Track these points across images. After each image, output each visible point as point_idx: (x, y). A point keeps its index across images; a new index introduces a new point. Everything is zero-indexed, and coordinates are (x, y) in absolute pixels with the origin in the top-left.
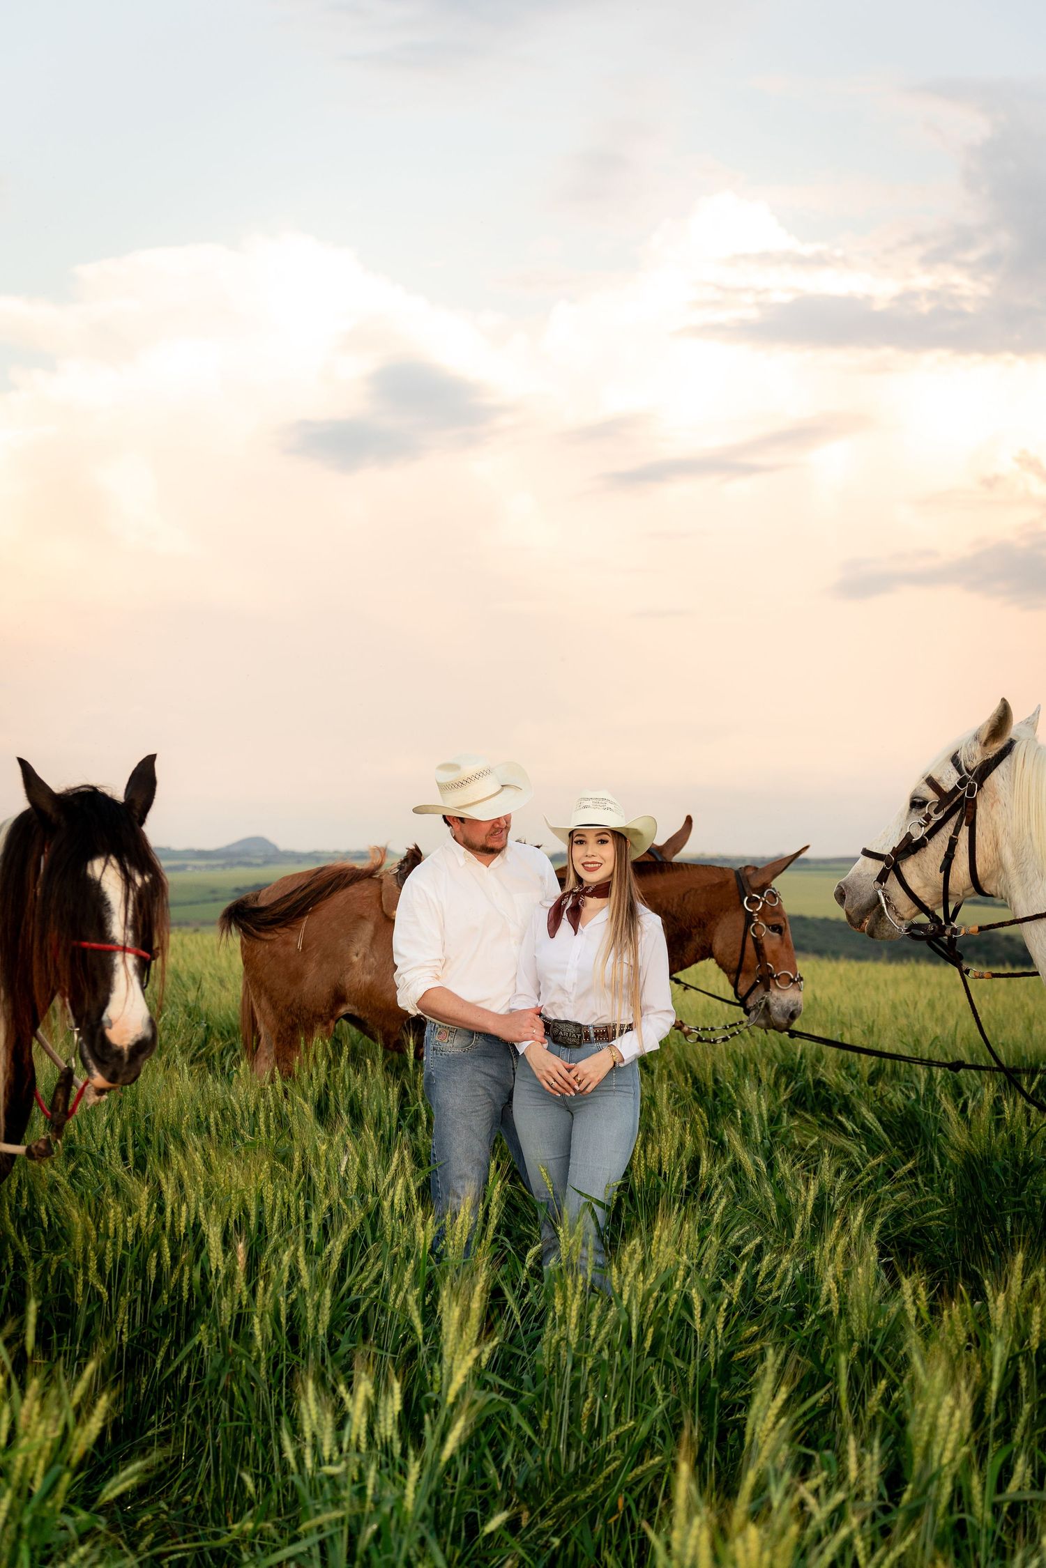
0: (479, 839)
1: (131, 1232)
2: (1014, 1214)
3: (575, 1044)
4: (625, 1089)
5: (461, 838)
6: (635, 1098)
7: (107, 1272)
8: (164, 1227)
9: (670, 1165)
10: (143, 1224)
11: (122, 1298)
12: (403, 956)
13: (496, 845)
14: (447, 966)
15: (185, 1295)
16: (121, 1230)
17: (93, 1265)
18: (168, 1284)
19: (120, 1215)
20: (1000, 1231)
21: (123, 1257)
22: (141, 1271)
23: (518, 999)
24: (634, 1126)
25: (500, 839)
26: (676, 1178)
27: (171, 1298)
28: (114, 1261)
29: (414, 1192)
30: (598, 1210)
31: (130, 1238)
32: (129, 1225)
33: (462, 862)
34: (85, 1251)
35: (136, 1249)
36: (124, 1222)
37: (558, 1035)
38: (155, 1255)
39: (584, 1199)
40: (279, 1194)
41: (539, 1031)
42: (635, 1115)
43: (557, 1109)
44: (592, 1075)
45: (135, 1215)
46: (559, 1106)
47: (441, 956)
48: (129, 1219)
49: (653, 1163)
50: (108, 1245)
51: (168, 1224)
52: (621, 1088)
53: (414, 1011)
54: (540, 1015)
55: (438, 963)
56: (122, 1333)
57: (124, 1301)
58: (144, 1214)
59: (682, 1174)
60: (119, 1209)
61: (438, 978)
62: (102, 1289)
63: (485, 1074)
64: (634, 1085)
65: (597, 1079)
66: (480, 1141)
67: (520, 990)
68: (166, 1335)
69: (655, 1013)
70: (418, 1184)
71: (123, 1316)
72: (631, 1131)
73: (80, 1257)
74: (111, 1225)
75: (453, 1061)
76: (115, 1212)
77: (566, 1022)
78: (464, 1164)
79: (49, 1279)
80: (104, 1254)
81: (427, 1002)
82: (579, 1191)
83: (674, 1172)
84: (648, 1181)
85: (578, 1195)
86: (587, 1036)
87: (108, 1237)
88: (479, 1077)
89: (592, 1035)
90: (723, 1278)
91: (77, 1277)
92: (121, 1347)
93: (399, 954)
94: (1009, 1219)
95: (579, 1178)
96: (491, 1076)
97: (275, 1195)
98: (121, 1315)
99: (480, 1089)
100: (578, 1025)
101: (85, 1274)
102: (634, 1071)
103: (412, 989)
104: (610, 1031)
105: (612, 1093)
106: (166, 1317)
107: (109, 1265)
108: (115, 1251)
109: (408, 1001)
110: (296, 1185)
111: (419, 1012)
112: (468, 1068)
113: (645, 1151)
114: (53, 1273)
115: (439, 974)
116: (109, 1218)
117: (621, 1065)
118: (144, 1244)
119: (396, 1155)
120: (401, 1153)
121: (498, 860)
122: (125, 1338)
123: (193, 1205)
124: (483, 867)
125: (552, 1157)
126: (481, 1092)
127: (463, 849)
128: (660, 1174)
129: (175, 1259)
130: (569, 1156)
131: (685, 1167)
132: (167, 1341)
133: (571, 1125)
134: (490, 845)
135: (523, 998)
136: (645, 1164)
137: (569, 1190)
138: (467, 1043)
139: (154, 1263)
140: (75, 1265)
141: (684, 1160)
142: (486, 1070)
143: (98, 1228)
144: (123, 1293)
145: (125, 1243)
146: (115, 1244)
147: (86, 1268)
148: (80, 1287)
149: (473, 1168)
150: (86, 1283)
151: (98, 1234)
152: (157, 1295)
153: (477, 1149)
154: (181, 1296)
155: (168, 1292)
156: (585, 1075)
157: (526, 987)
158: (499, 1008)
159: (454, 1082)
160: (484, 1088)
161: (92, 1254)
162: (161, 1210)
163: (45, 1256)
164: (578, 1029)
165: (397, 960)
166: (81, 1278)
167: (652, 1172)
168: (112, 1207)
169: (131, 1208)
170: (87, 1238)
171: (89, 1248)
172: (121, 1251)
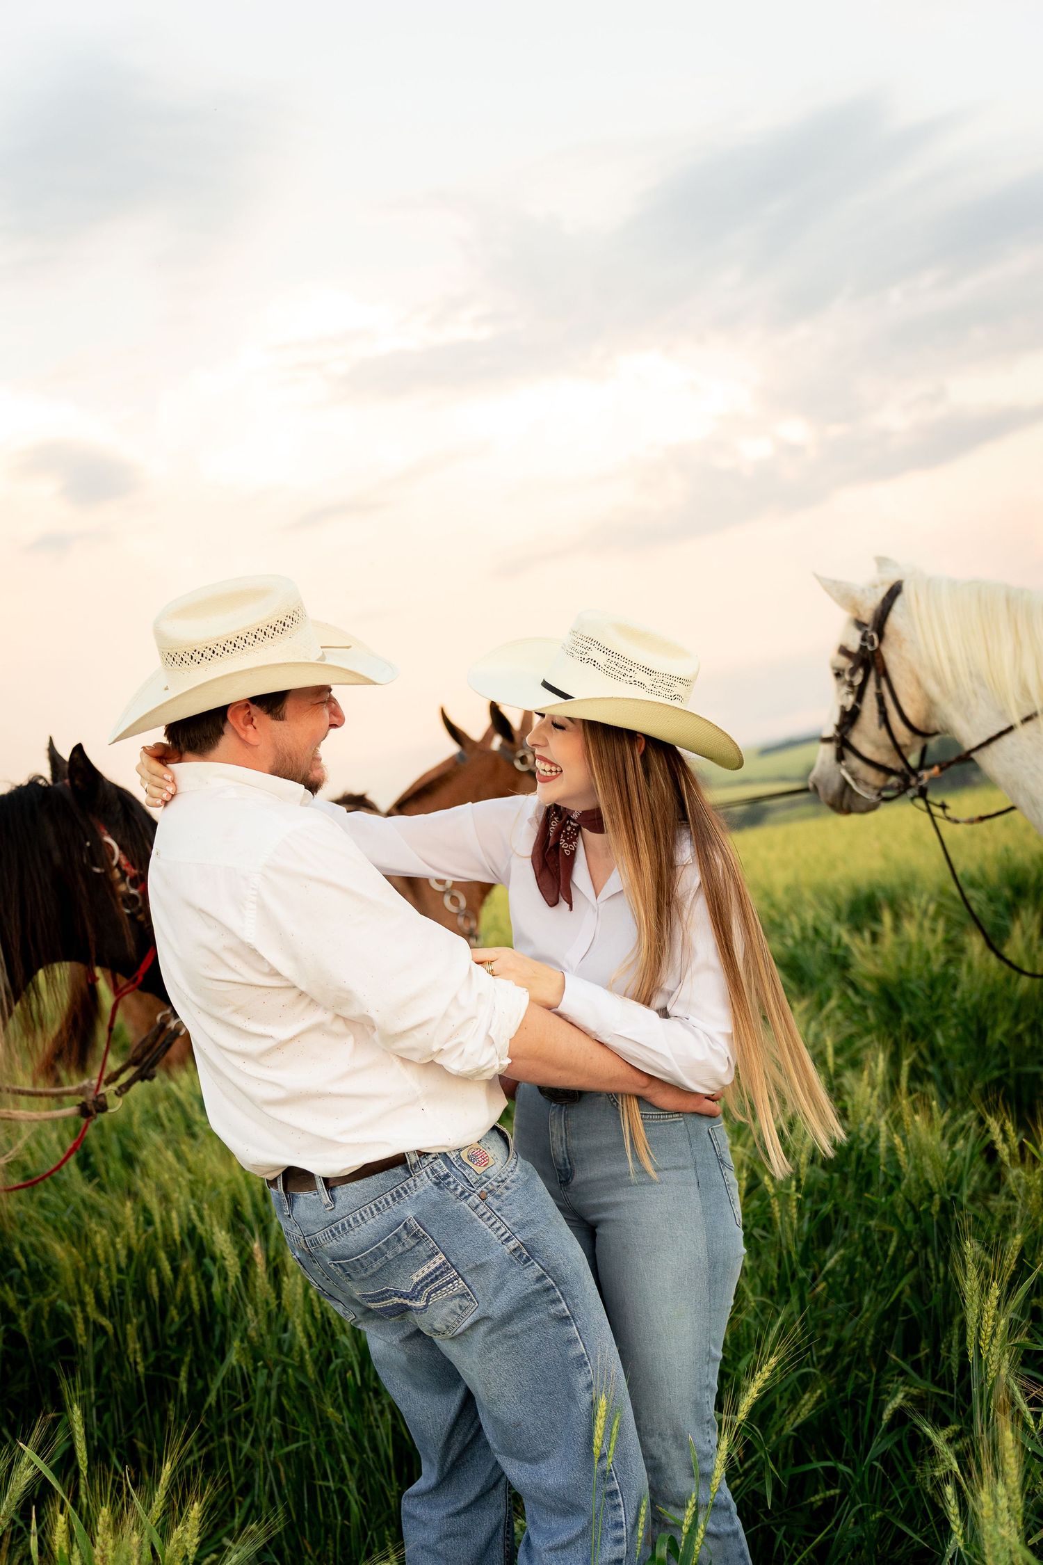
1: (123, 1253)
7: (107, 1302)
8: (157, 1240)
10: (134, 1242)
11: (129, 1326)
15: (196, 1306)
16: (112, 1255)
17: (90, 1299)
18: (174, 1297)
19: (107, 1238)
21: (121, 1284)
22: (142, 1292)
27: (181, 1312)
28: (111, 1287)
31: (123, 1262)
32: (119, 1246)
34: (77, 1283)
35: (132, 1271)
36: (113, 1245)
38: (154, 1271)
45: (123, 1233)
50: (102, 1274)
51: (160, 1235)
56: (136, 1363)
57: (131, 1329)
58: (132, 1231)
60: (105, 1232)
62: (105, 1322)
68: (185, 1354)
71: (134, 1345)
73: (74, 1294)
74: (100, 1252)
76: (100, 1236)
79: (44, 1324)
80: (98, 1282)
87: (99, 1265)
91: (76, 1316)
92: (138, 1379)
98: (131, 1345)
101: (84, 1310)
106: (180, 1336)
107: (106, 1294)
108: (109, 1277)
114: (46, 1318)
116: (95, 1244)
118: (139, 1262)
122: (141, 1368)
123: (182, 1209)
129: (175, 1270)
132: (187, 1359)
139: (154, 1280)
140: (71, 1303)
143: (85, 1258)
144: (129, 1320)
145: (120, 1270)
146: (108, 1270)
147: (83, 1304)
148: (80, 1327)
150: (86, 1319)
151: (87, 1264)
152: (164, 1311)
154: (191, 1307)
155: (176, 1307)
161: (86, 1288)
162: (149, 1222)
163: (34, 1301)
166: (80, 1315)
168: (96, 1232)
169: (117, 1227)
170: (76, 1271)
171: (82, 1281)
172: (116, 1276)
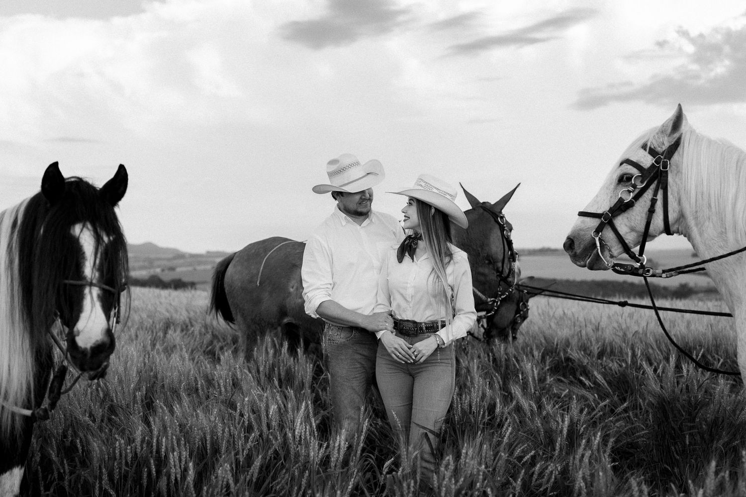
0: (352, 206)
1: (130, 456)
2: (690, 433)
3: (413, 334)
4: (446, 361)
5: (342, 208)
6: (452, 367)
7: (116, 482)
8: (151, 452)
9: (477, 407)
10: (139, 450)
12: (307, 282)
13: (364, 210)
14: (335, 287)
16: (124, 455)
17: (105, 477)
18: (154, 489)
19: (123, 445)
20: (681, 444)
21: (127, 472)
22: (138, 480)
23: (378, 307)
24: (452, 384)
25: (366, 206)
26: (481, 415)
28: (120, 473)
29: (315, 427)
30: (431, 436)
31: (129, 459)
32: (129, 451)
33: (344, 223)
34: (100, 467)
35: (134, 467)
36: (126, 450)
37: (403, 329)
38: (146, 470)
39: (422, 431)
40: (227, 429)
41: (390, 325)
42: (453, 377)
43: (403, 375)
44: (424, 352)
45: (133, 445)
46: (404, 372)
47: (331, 282)
48: (129, 447)
49: (466, 407)
50: (115, 464)
52: (443, 361)
53: (314, 316)
54: (391, 315)
55: (329, 286)
58: (139, 445)
59: (484, 413)
60: (122, 441)
61: (329, 295)
62: (112, 492)
63: (360, 354)
64: (451, 359)
65: (427, 354)
66: (360, 395)
67: (379, 302)
69: (465, 313)
70: (318, 422)
72: (450, 387)
73: (97, 473)
74: (117, 452)
75: (341, 347)
76: (120, 442)
77: (408, 321)
78: (349, 410)
79: (80, 486)
80: (113, 470)
81: (321, 310)
82: (418, 425)
83: (479, 411)
84: (463, 417)
85: (418, 428)
86: (421, 329)
87: (115, 459)
88: (358, 357)
89: (424, 329)
90: (511, 477)
91: (95, 485)
93: (305, 281)
94: (687, 436)
95: (418, 416)
96: (364, 355)
97: (223, 431)
99: (356, 364)
100: (414, 322)
101: (100, 483)
102: (451, 350)
103: (312, 302)
104: (435, 325)
105: (438, 364)
107: (117, 477)
108: (120, 468)
109: (310, 309)
110: (239, 424)
111: (318, 316)
112: (350, 351)
113: (461, 399)
114: (82, 483)
115: (330, 293)
116: (115, 447)
117: (443, 347)
118: (139, 462)
119: (304, 404)
120: (306, 403)
121: (367, 222)
123: (170, 438)
124: (358, 227)
125: (402, 405)
126: (358, 366)
127: (344, 215)
128: (470, 413)
130: (411, 404)
131: (486, 408)
133: (413, 384)
134: (359, 210)
135: (382, 306)
136: (461, 407)
137: (413, 425)
138: (349, 335)
139: (145, 475)
140: (95, 477)
141: (486, 404)
142: (361, 352)
143: (108, 453)
145: (127, 463)
146: (121, 463)
147: (101, 479)
148: (97, 491)
149: (355, 412)
150: (101, 488)
151: (108, 457)
152: (148, 495)
153: (357, 400)
156: (420, 352)
157: (382, 299)
158: (367, 312)
159: (342, 360)
160: (361, 363)
161: (105, 470)
162: (150, 442)
164: (415, 325)
165: (304, 285)
166: (97, 485)
167: (465, 412)
168: (117, 440)
169: (130, 441)
170: (102, 460)
171: (103, 466)
172: (124, 467)
